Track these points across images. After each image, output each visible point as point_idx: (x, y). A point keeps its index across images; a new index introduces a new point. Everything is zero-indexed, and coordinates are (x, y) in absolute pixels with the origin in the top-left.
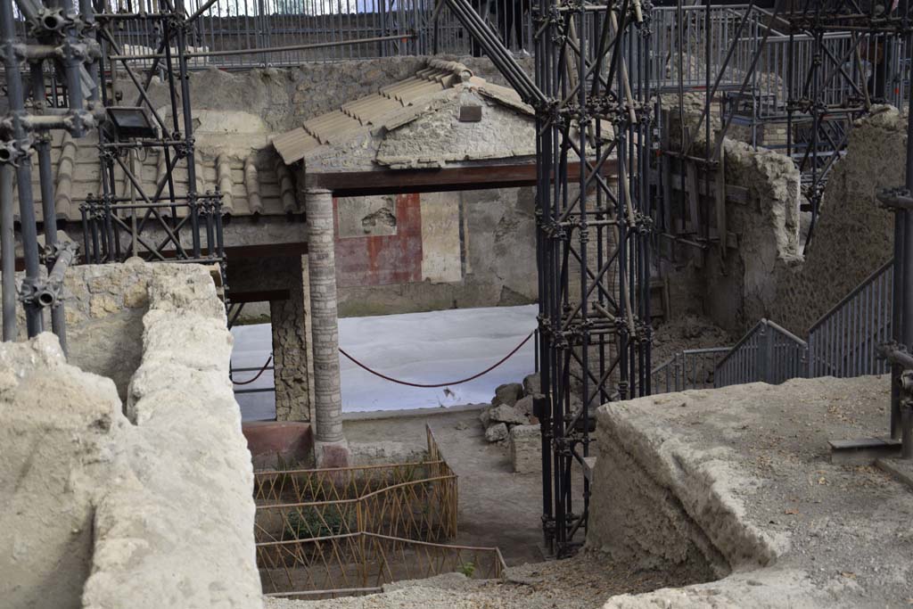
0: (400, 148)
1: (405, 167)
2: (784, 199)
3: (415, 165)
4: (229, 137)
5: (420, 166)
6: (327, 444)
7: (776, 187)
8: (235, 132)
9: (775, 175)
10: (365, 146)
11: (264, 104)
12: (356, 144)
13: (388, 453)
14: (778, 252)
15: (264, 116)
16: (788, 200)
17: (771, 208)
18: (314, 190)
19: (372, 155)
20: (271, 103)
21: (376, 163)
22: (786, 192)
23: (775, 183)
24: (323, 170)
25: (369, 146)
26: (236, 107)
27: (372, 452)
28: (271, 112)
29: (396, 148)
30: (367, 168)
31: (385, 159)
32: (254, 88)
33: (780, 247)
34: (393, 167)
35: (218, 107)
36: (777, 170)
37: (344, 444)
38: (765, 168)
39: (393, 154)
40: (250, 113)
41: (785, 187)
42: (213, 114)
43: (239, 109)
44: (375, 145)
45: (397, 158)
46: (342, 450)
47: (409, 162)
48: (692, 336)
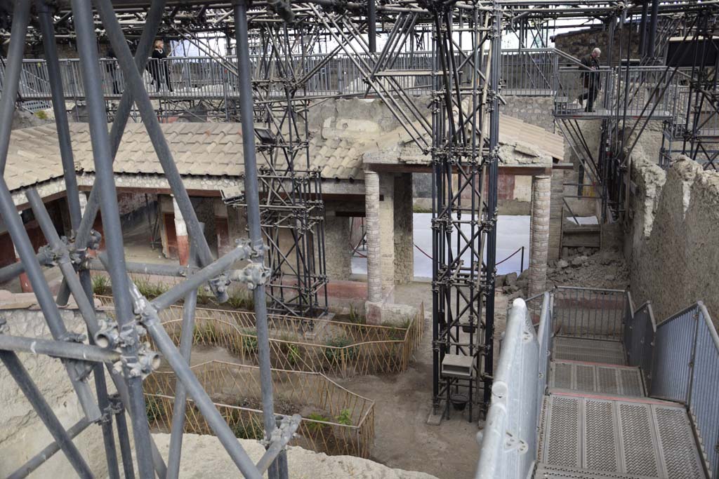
0: (413, 152)
1: (414, 163)
2: (653, 197)
3: (419, 162)
4: (361, 133)
5: (422, 163)
6: (371, 303)
7: (648, 189)
8: (364, 131)
9: (650, 181)
10: (394, 150)
11: (379, 117)
12: (390, 148)
13: (402, 313)
14: (644, 229)
15: (379, 123)
16: (655, 197)
17: (644, 201)
18: (367, 172)
19: (398, 155)
20: (383, 117)
21: (399, 159)
22: (654, 192)
23: (648, 186)
24: (372, 162)
25: (397, 149)
26: (366, 118)
27: (394, 310)
28: (383, 122)
29: (411, 152)
30: (395, 162)
31: (404, 158)
32: (375, 109)
33: (646, 226)
34: (407, 162)
35: (357, 118)
36: (652, 178)
37: (379, 305)
38: (644, 176)
39: (409, 155)
40: (372, 121)
41: (654, 189)
42: (354, 121)
43: (367, 119)
44: (400, 149)
45: (410, 158)
46: (378, 307)
47: (416, 160)
48: (605, 264)
